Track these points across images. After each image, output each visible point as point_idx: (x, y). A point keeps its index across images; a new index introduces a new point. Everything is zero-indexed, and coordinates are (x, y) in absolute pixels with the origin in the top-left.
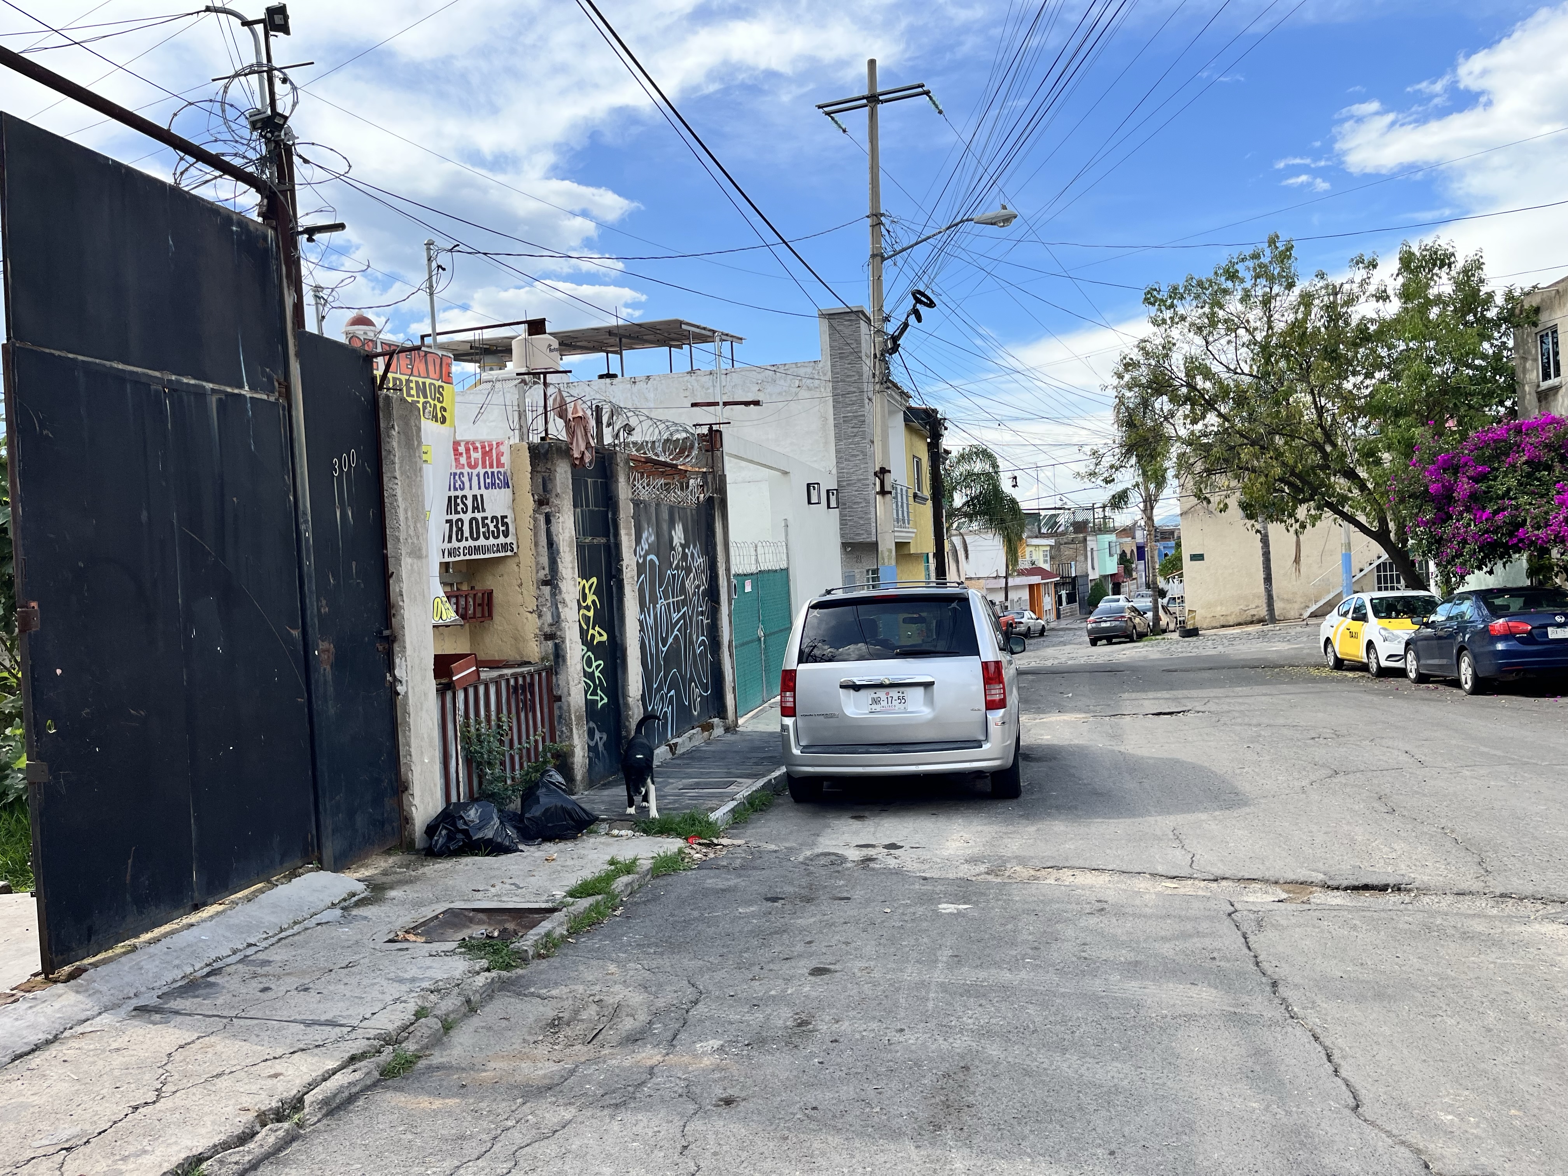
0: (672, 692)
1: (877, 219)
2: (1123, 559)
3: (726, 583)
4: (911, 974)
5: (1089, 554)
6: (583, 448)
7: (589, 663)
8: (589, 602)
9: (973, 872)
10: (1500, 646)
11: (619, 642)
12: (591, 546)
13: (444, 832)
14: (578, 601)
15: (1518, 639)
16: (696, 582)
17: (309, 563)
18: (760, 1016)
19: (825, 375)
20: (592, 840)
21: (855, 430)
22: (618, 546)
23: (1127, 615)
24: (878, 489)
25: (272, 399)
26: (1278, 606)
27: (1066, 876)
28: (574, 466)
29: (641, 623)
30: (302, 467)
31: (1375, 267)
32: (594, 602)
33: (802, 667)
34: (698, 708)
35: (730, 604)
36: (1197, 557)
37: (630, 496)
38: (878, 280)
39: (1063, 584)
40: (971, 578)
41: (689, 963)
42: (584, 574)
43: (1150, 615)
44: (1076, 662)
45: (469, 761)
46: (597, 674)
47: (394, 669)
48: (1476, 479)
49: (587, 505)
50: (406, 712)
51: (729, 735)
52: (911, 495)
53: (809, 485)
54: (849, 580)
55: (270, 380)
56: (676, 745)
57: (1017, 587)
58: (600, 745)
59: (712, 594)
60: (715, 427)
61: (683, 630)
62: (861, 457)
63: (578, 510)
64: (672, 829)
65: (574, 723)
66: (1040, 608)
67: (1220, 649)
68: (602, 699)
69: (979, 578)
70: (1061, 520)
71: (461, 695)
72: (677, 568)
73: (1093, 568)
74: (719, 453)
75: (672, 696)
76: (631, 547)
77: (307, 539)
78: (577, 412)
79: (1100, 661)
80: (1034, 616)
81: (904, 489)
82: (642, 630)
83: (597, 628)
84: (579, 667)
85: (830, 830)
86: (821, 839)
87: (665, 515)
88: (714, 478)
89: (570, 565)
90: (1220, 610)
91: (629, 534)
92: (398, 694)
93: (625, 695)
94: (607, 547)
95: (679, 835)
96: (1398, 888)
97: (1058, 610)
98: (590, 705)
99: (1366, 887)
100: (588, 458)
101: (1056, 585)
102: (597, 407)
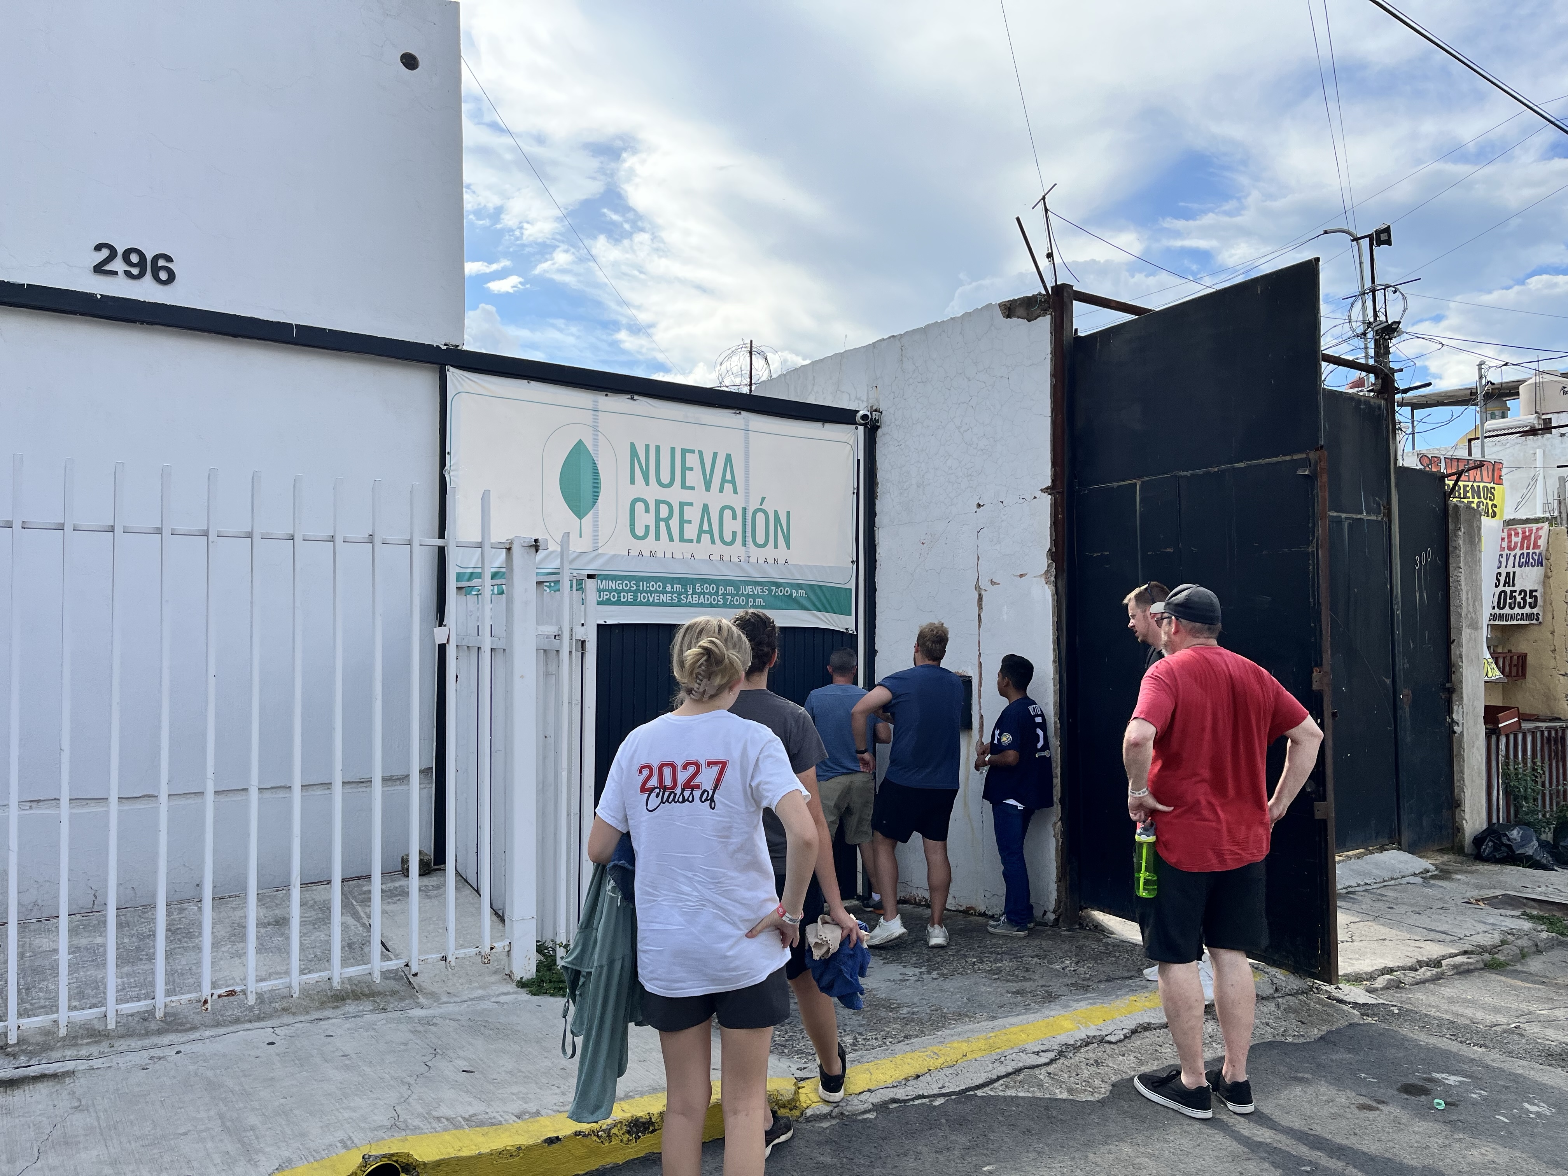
13: (1490, 844)
17: (1398, 632)
25: (1379, 519)
30: (1396, 564)
45: (1507, 793)
47: (1452, 713)
50: (1461, 747)
55: (1379, 505)
71: (1503, 740)
77: (1398, 615)
92: (1455, 733)
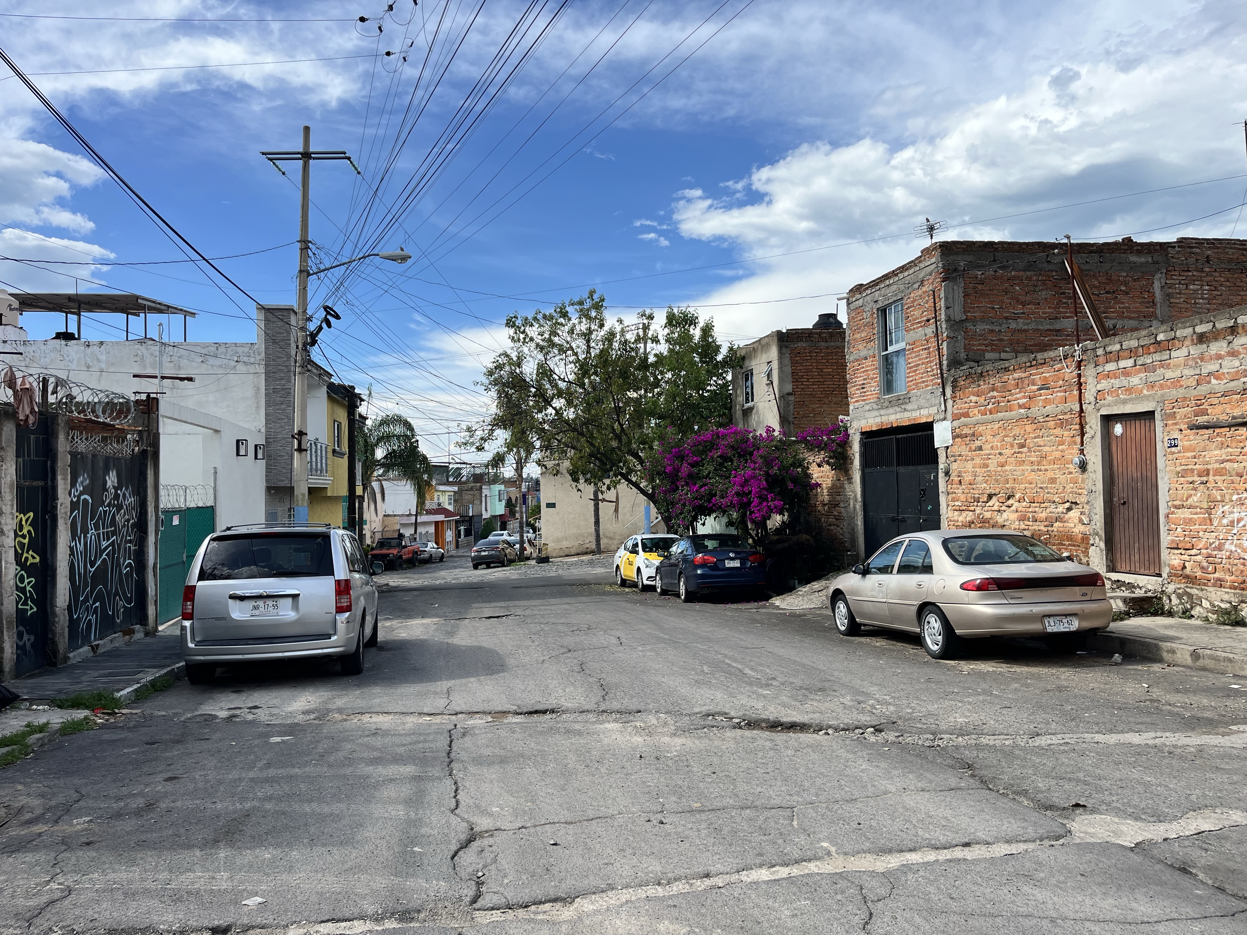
0: (98, 604)
1: (305, 244)
2: (510, 504)
3: (154, 518)
4: (234, 774)
5: (483, 499)
6: (28, 412)
7: (22, 580)
8: (25, 531)
9: (305, 719)
10: (699, 572)
11: (50, 563)
12: (30, 488)
14: (15, 531)
15: (709, 567)
16: (127, 517)
18: (122, 804)
19: (260, 354)
20: (13, 713)
21: (282, 399)
22: (54, 488)
23: (501, 546)
24: (296, 447)
26: (603, 542)
27: (366, 718)
28: (18, 426)
29: (71, 549)
31: (652, 319)
32: (29, 532)
33: (201, 583)
34: (121, 617)
35: (156, 534)
36: (551, 505)
37: (68, 449)
38: (303, 290)
39: (463, 521)
40: (389, 515)
41: (77, 781)
42: (22, 509)
43: (517, 546)
44: (458, 581)
46: (28, 588)
48: (692, 465)
49: (29, 456)
51: (148, 638)
52: (330, 450)
53: (238, 441)
54: (271, 517)
56: (97, 646)
57: (425, 524)
58: (28, 645)
59: (141, 527)
60: (152, 396)
61: (112, 555)
62: (286, 420)
63: (21, 460)
64: (82, 704)
65: (5, 626)
66: (444, 539)
67: (560, 572)
68: (31, 608)
69: (395, 516)
70: (464, 472)
72: (109, 505)
73: (486, 510)
74: (155, 416)
75: (97, 607)
76: (65, 489)
78: (25, 384)
79: (475, 581)
80: (435, 546)
81: (324, 446)
82: (72, 553)
83: (31, 552)
84: (12, 582)
85: (211, 701)
86: (202, 707)
87: (101, 464)
88: (149, 435)
89: (10, 503)
90: (565, 544)
91: (65, 479)
93: (53, 605)
94: (45, 489)
95: (87, 708)
96: (553, 711)
97: (457, 542)
98: (20, 613)
99: (536, 712)
100: (31, 420)
101: (457, 522)
102: (44, 378)
